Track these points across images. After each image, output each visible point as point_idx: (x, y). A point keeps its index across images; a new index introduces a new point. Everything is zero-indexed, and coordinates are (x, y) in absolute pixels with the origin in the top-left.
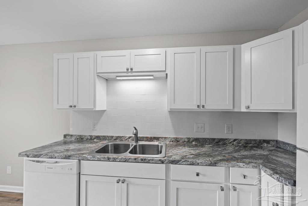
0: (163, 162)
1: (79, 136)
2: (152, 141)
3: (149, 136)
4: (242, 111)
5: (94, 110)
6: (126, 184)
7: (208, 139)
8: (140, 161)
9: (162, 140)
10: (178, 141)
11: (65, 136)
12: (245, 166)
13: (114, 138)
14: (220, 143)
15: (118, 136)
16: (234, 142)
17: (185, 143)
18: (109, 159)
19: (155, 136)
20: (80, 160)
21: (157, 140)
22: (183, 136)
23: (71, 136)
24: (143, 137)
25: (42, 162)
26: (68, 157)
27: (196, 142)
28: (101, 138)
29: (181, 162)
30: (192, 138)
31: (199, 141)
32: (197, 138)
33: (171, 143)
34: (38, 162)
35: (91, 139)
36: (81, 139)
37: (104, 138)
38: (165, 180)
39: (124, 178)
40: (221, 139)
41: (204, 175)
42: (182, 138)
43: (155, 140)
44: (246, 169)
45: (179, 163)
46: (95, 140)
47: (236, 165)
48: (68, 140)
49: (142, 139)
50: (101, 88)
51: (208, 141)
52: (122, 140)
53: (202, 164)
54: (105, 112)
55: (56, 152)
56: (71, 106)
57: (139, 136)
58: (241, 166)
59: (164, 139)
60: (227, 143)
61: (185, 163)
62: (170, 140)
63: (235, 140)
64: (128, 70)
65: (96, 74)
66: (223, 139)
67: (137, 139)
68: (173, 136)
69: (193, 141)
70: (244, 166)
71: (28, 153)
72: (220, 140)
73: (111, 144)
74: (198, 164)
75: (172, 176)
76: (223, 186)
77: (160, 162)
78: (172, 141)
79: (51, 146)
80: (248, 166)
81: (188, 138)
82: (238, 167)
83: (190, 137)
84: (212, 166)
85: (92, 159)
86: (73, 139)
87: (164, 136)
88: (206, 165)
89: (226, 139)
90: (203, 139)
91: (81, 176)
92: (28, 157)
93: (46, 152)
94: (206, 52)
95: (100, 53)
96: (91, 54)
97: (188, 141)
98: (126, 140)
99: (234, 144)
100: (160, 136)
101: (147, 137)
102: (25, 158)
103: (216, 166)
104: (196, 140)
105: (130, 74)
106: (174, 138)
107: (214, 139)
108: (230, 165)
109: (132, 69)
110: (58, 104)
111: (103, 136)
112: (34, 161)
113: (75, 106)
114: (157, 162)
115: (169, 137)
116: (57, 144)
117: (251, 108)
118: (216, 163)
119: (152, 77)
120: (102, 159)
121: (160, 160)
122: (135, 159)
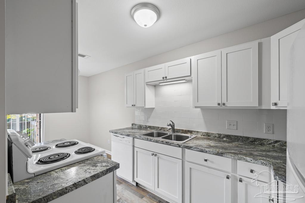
0: (180, 146)
1: (139, 125)
2: (187, 133)
3: (184, 129)
4: (271, 109)
5: (145, 107)
6: (157, 158)
7: (241, 137)
8: (165, 143)
9: (195, 134)
10: (209, 136)
11: (132, 124)
12: (253, 161)
13: (160, 128)
14: (256, 143)
15: (162, 127)
16: (275, 143)
17: (216, 138)
18: (148, 139)
19: (189, 130)
20: (134, 138)
21: (190, 133)
22: (214, 131)
23: (136, 125)
24: (180, 130)
25: (118, 136)
26: (128, 135)
27: (227, 139)
28: (152, 127)
29: (193, 148)
30: (223, 134)
31: (231, 138)
32: (228, 135)
33: (203, 136)
34: (116, 136)
35: (146, 128)
36: (140, 127)
37: (154, 128)
38: (181, 160)
39: (156, 153)
40: (257, 138)
41: (212, 162)
42: (213, 134)
43: (189, 133)
44: (254, 164)
45: (191, 149)
46: (148, 129)
47: (242, 158)
48: (134, 127)
49: (178, 131)
50: (150, 93)
51: (241, 139)
52: (164, 131)
53: (210, 153)
54: (154, 109)
55: (124, 132)
56: (133, 105)
57: (175, 128)
58: (248, 160)
59: (196, 132)
60: (265, 143)
61: (195, 149)
62: (201, 134)
63: (276, 142)
64: (163, 78)
65: (145, 84)
66: (260, 138)
67: (174, 130)
68: (204, 130)
69: (224, 137)
70: (251, 160)
71: (113, 131)
72: (256, 140)
73: (156, 132)
74: (207, 152)
75: (187, 158)
76: (230, 175)
77: (178, 146)
78: (204, 135)
79: (124, 129)
80: (256, 162)
81: (219, 134)
82: (245, 161)
83: (222, 133)
84: (219, 155)
85: (139, 138)
86: (136, 127)
87: (197, 131)
88: (213, 154)
89: (264, 139)
90: (235, 136)
91: (135, 147)
92: (113, 133)
93: (120, 131)
94: (227, 54)
95: (147, 69)
96: (142, 71)
97: (219, 137)
98: (167, 130)
99: (275, 146)
100: (193, 130)
101: (182, 130)
102: (112, 134)
103: (222, 156)
104: (228, 136)
105: (165, 81)
106: (205, 133)
107: (248, 138)
108: (236, 157)
109: (166, 77)
110: (127, 104)
111: (153, 127)
112: (115, 135)
113: (135, 105)
114: (176, 146)
115: (200, 131)
116: (127, 129)
117: (279, 105)
118: (222, 154)
119: (184, 81)
120: (144, 139)
121: (178, 144)
122: (162, 141)
